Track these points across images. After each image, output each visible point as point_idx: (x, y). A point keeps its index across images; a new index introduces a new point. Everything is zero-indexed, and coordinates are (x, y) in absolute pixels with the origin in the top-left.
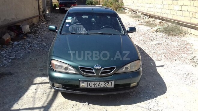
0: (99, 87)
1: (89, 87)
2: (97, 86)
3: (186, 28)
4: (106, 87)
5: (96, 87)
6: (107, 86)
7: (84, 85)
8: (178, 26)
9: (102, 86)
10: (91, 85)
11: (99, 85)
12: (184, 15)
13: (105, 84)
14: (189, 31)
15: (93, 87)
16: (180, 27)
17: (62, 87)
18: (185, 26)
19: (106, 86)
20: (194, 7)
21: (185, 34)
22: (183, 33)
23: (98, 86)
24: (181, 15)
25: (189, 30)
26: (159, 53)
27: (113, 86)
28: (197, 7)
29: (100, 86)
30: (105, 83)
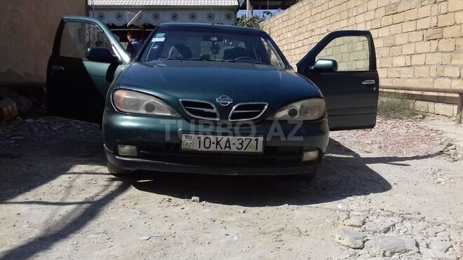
0: (227, 149)
1: (203, 149)
2: (223, 147)
3: (425, 102)
4: (243, 150)
5: (219, 149)
6: (248, 150)
7: (190, 142)
8: (407, 101)
9: (234, 149)
10: (207, 145)
11: (228, 145)
12: (417, 76)
13: (241, 144)
14: (431, 110)
15: (213, 148)
16: (409, 104)
17: (136, 154)
18: (423, 98)
19: (244, 148)
20: (440, 54)
21: (424, 117)
22: (417, 115)
23: (226, 147)
24: (411, 76)
25: (431, 105)
26: (366, 142)
27: (260, 149)
28: (445, 52)
29: (229, 147)
30: (241, 141)
